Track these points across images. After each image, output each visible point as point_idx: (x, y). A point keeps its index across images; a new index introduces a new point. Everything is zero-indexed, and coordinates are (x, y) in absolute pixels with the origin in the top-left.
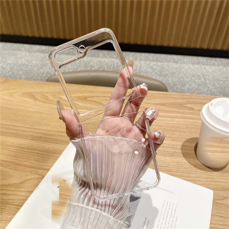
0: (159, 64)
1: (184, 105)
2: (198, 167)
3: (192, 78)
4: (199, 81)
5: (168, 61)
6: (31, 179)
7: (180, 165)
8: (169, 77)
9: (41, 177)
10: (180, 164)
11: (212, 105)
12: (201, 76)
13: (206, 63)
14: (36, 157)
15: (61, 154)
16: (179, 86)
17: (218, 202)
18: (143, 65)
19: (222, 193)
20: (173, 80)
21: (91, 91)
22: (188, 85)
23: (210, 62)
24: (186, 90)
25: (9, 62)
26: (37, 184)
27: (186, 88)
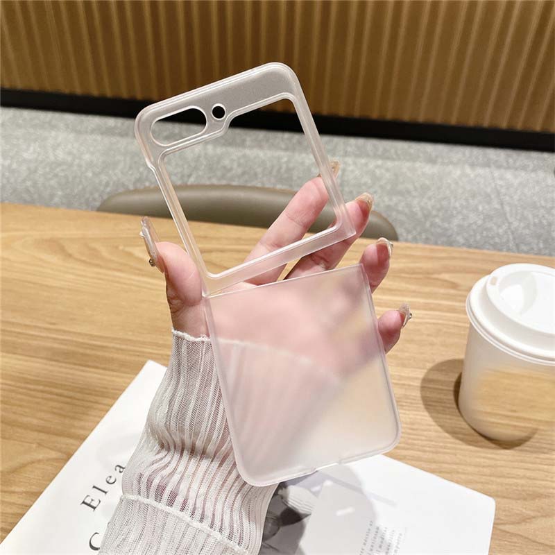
0: (389, 164)
1: (436, 276)
2: (460, 436)
3: (471, 201)
4: (487, 207)
5: (413, 159)
6: (39, 461)
7: (417, 429)
8: (414, 197)
9: (65, 456)
10: (415, 427)
11: (493, 282)
12: (493, 196)
13: (505, 164)
14: (54, 404)
15: (117, 399)
16: (437, 220)
17: (507, 530)
18: (351, 168)
19: (518, 507)
20: (422, 204)
21: (205, 237)
22: (460, 217)
23: (515, 162)
24: (455, 229)
25: (26, 155)
26: (53, 474)
27: (455, 224)
